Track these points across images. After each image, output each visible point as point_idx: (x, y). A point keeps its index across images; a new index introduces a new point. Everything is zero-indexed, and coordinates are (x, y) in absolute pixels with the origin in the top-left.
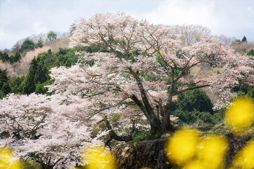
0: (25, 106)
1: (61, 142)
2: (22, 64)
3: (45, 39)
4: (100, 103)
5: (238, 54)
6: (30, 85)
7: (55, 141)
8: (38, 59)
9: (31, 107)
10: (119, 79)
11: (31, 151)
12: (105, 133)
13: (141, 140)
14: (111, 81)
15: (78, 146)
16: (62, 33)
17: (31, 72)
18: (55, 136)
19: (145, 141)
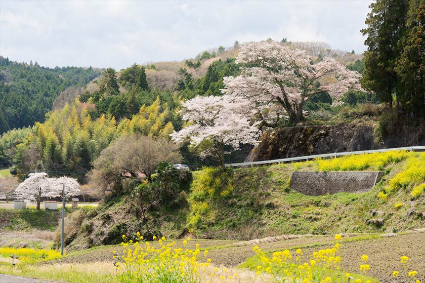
0: (207, 104)
1: (229, 128)
2: (201, 69)
3: (217, 51)
4: (256, 101)
5: (348, 70)
6: (207, 84)
7: (226, 128)
8: (213, 66)
9: (210, 105)
10: (268, 86)
11: (210, 134)
12: (259, 123)
13: (283, 127)
14: (263, 87)
15: (241, 131)
16: (228, 47)
17: (207, 75)
18: (226, 124)
19: (286, 128)
